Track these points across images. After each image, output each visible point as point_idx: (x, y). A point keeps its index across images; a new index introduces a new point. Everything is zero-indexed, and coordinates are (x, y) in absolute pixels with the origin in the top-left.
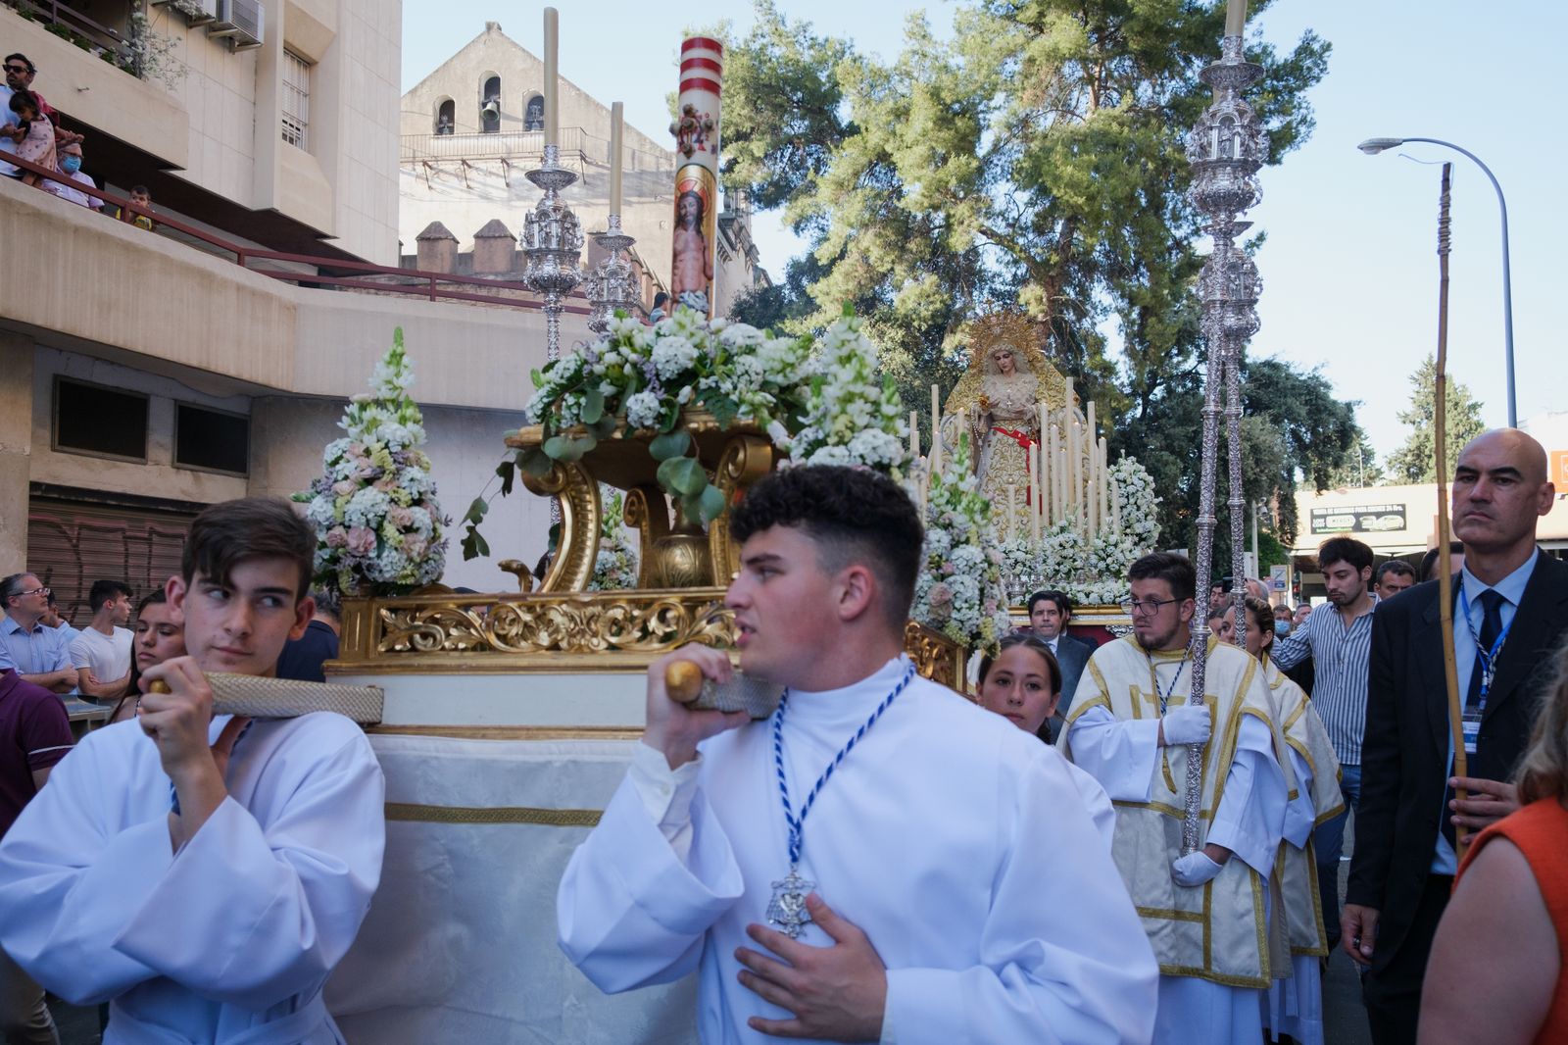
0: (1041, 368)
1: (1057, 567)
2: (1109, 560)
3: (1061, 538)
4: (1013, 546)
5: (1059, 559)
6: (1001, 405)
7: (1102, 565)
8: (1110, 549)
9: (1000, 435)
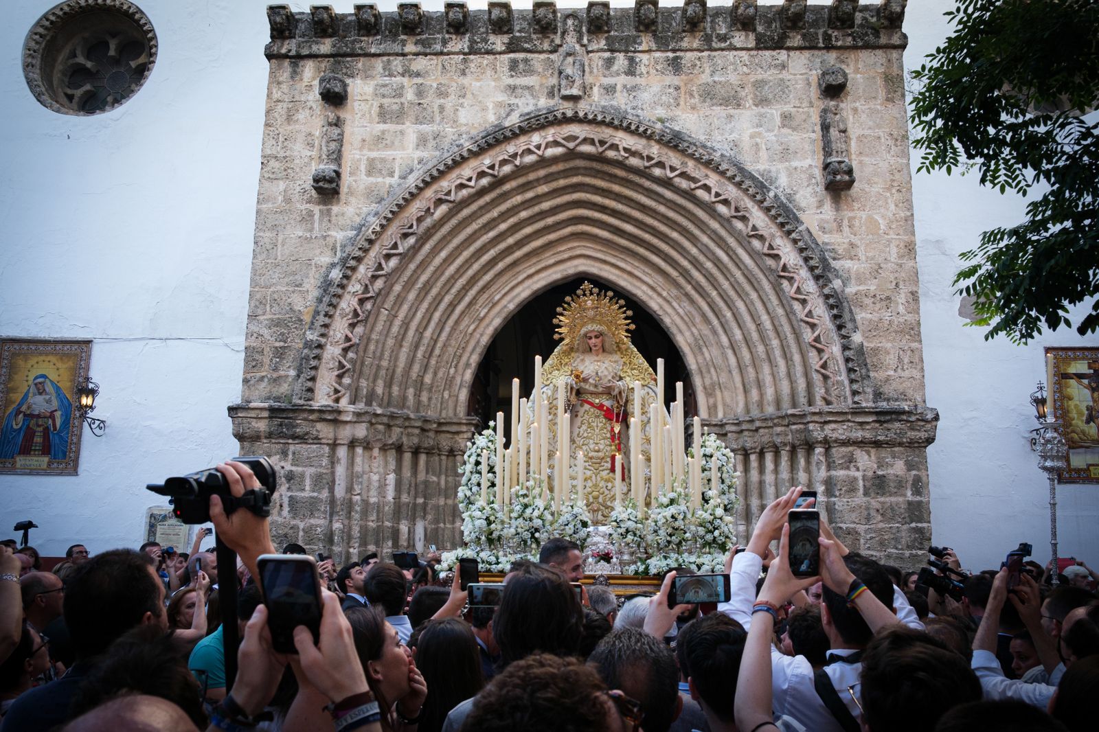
0: (626, 350)
1: (669, 538)
2: (717, 533)
3: (673, 510)
4: (624, 516)
5: (670, 530)
6: (591, 381)
7: (709, 537)
8: (717, 522)
9: (587, 407)
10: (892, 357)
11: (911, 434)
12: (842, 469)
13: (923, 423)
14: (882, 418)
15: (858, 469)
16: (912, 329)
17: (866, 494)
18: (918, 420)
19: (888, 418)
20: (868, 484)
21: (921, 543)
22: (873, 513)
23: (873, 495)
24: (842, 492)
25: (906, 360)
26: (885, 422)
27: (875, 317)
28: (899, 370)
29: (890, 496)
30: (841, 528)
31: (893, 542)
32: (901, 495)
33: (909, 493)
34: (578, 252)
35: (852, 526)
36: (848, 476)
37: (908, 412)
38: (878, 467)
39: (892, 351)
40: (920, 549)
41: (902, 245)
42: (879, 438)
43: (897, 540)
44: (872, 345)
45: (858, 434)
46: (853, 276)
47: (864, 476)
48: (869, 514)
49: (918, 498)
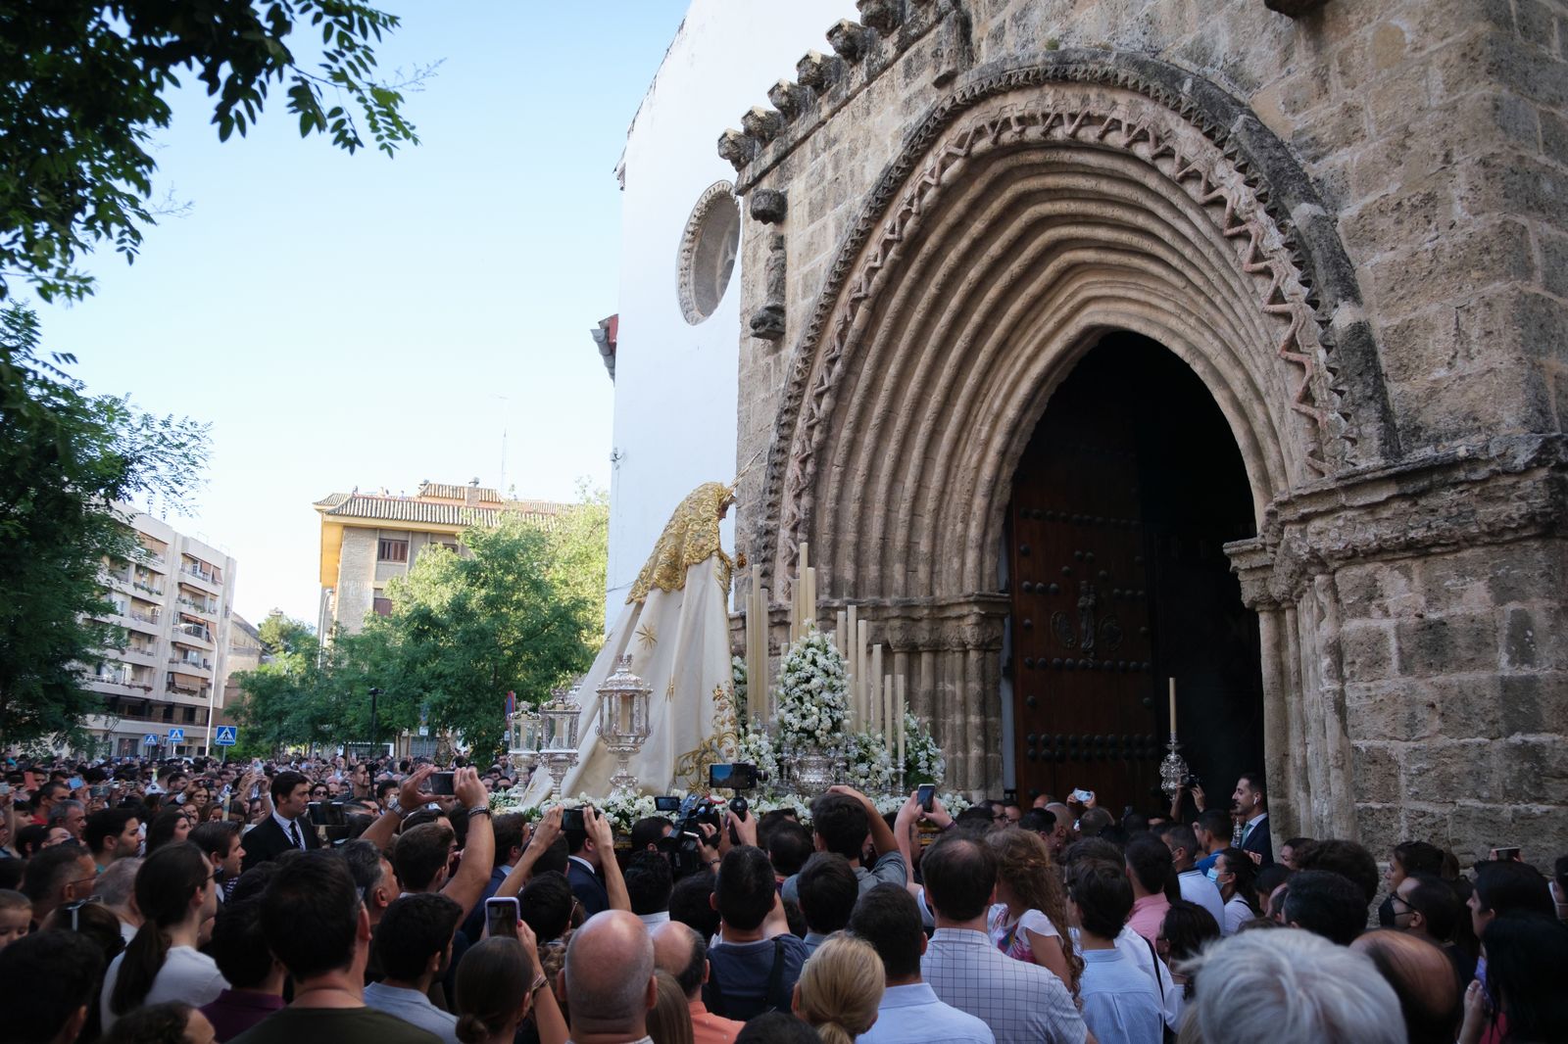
10: (1441, 335)
11: (1487, 512)
12: (1354, 616)
13: (1510, 481)
14: (1410, 488)
15: (1386, 613)
16: (1487, 250)
17: (1405, 668)
18: (1495, 474)
19: (1424, 483)
20: (1407, 646)
21: (1539, 786)
22: (1422, 714)
23: (1418, 669)
24: (1357, 668)
25: (1475, 332)
26: (1423, 493)
27: (1400, 255)
28: (1459, 362)
29: (1460, 668)
30: (1357, 749)
31: (1470, 782)
32: (1486, 666)
33: (1503, 659)
34: (1080, 297)
35: (1378, 743)
36: (1367, 631)
37: (1467, 460)
38: (1429, 603)
39: (1440, 323)
40: (1540, 800)
41: (1454, 58)
42: (1412, 534)
43: (1478, 776)
44: (1396, 321)
45: (1369, 534)
46: (1352, 178)
47: (1398, 628)
48: (1413, 716)
49: (1526, 671)
